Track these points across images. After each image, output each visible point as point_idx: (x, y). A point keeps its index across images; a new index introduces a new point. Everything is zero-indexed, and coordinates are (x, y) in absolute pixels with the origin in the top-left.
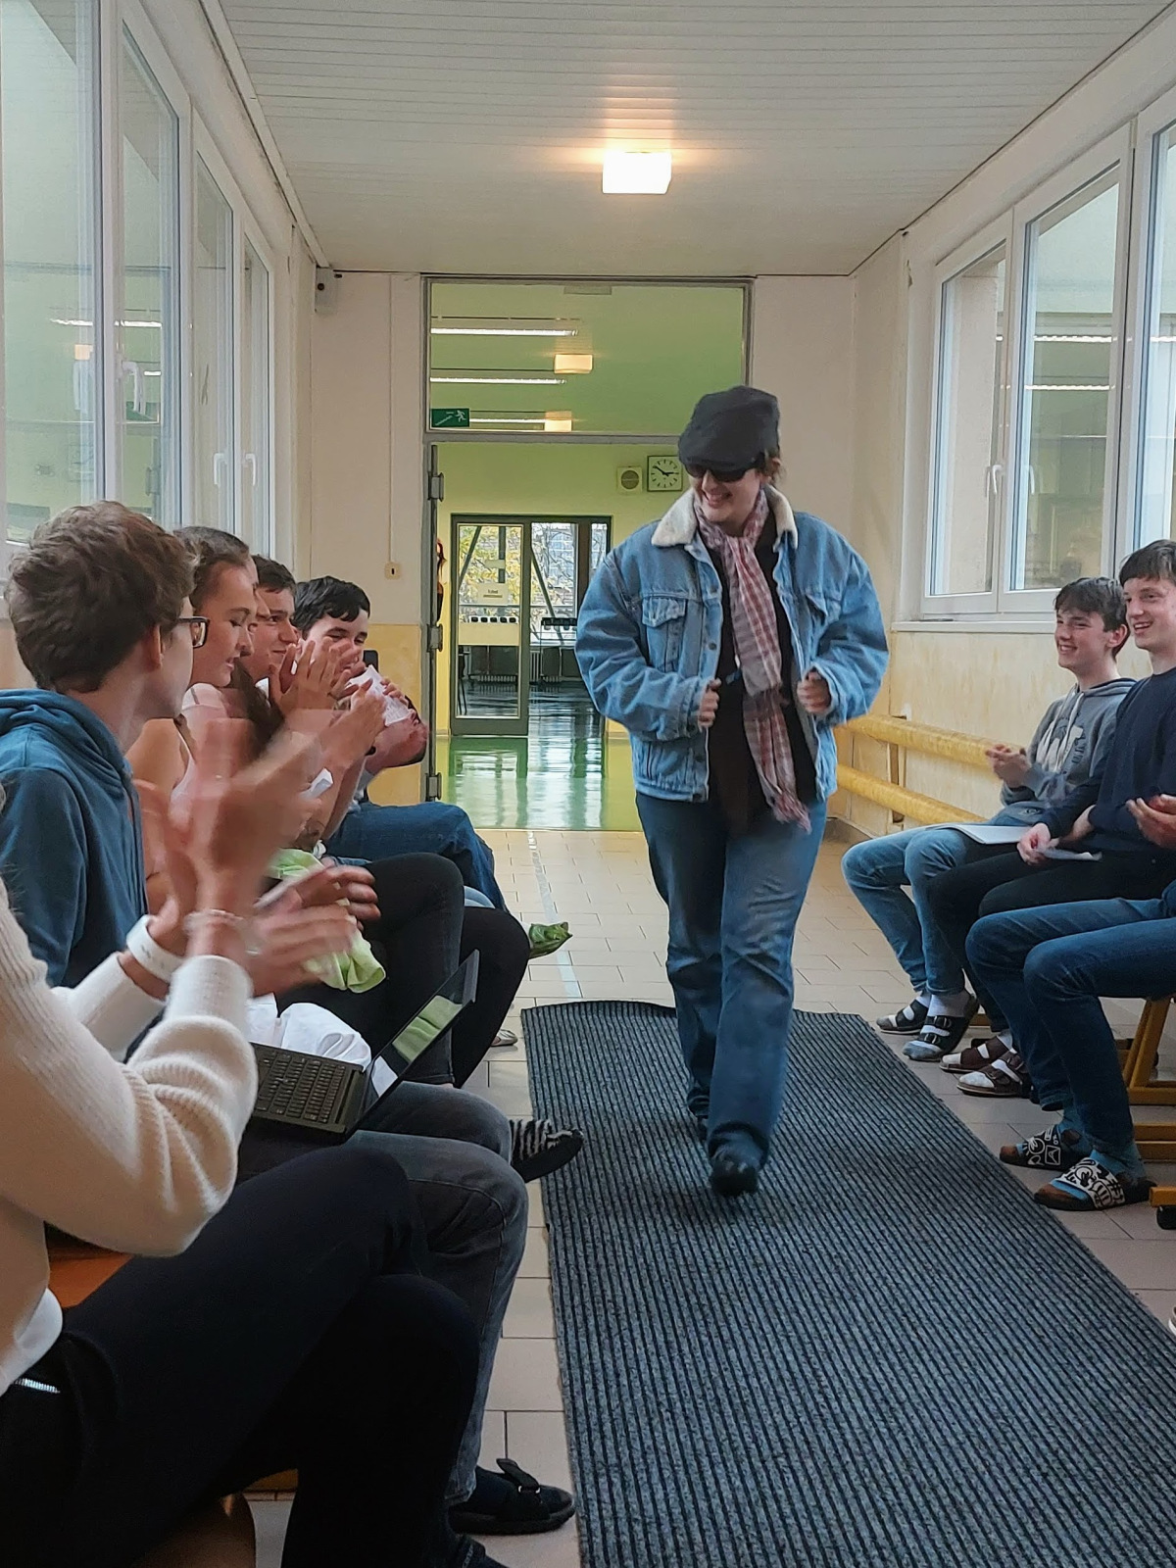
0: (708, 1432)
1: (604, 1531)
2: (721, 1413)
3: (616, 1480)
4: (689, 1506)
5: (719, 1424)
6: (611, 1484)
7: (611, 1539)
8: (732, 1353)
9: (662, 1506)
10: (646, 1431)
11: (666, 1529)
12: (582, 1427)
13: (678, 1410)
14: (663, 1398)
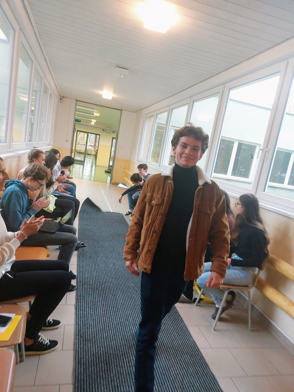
0: (94, 268)
1: (79, 279)
2: (96, 266)
3: (82, 273)
4: (90, 277)
5: (95, 267)
6: (81, 274)
7: (80, 280)
8: (98, 258)
9: (87, 276)
10: (86, 267)
11: (87, 279)
12: (79, 266)
13: (90, 265)
14: (89, 263)
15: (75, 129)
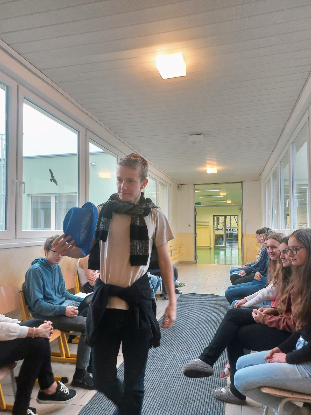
15: (196, 213)
